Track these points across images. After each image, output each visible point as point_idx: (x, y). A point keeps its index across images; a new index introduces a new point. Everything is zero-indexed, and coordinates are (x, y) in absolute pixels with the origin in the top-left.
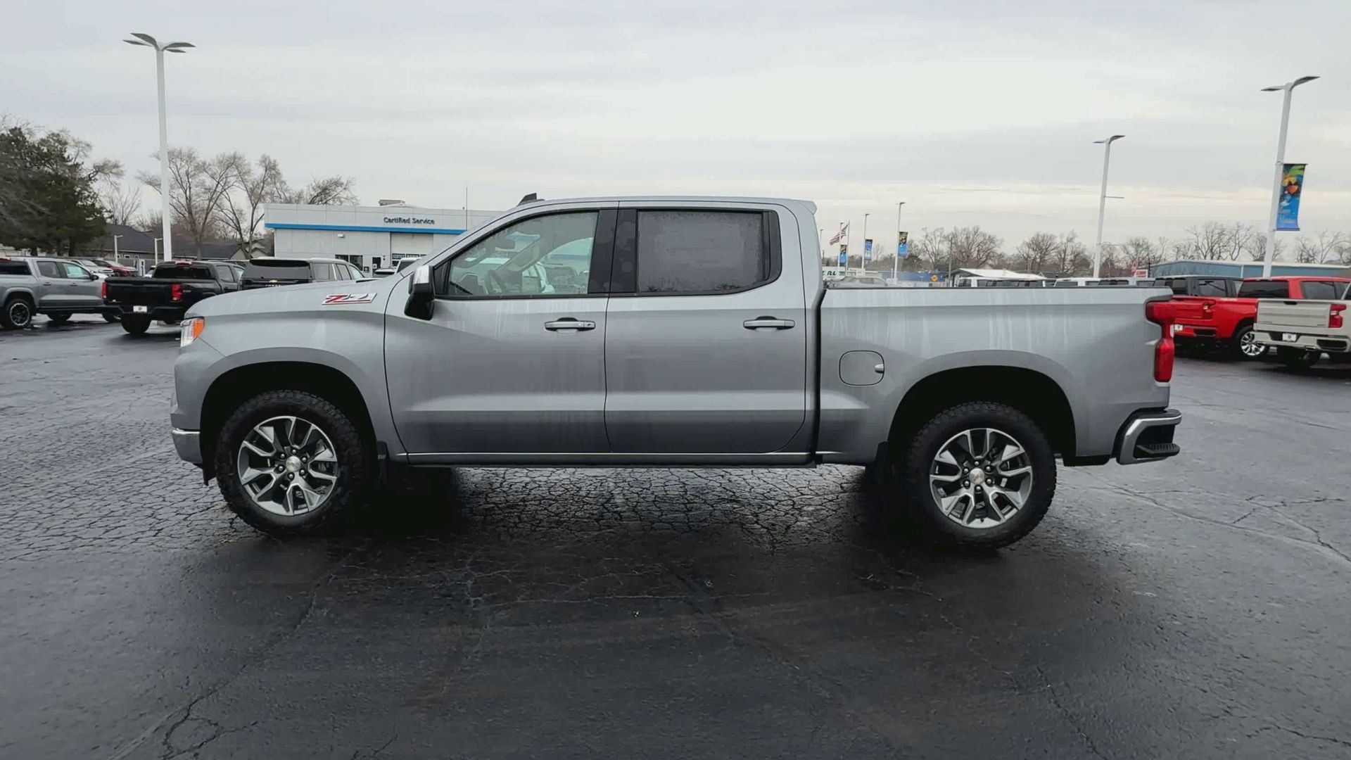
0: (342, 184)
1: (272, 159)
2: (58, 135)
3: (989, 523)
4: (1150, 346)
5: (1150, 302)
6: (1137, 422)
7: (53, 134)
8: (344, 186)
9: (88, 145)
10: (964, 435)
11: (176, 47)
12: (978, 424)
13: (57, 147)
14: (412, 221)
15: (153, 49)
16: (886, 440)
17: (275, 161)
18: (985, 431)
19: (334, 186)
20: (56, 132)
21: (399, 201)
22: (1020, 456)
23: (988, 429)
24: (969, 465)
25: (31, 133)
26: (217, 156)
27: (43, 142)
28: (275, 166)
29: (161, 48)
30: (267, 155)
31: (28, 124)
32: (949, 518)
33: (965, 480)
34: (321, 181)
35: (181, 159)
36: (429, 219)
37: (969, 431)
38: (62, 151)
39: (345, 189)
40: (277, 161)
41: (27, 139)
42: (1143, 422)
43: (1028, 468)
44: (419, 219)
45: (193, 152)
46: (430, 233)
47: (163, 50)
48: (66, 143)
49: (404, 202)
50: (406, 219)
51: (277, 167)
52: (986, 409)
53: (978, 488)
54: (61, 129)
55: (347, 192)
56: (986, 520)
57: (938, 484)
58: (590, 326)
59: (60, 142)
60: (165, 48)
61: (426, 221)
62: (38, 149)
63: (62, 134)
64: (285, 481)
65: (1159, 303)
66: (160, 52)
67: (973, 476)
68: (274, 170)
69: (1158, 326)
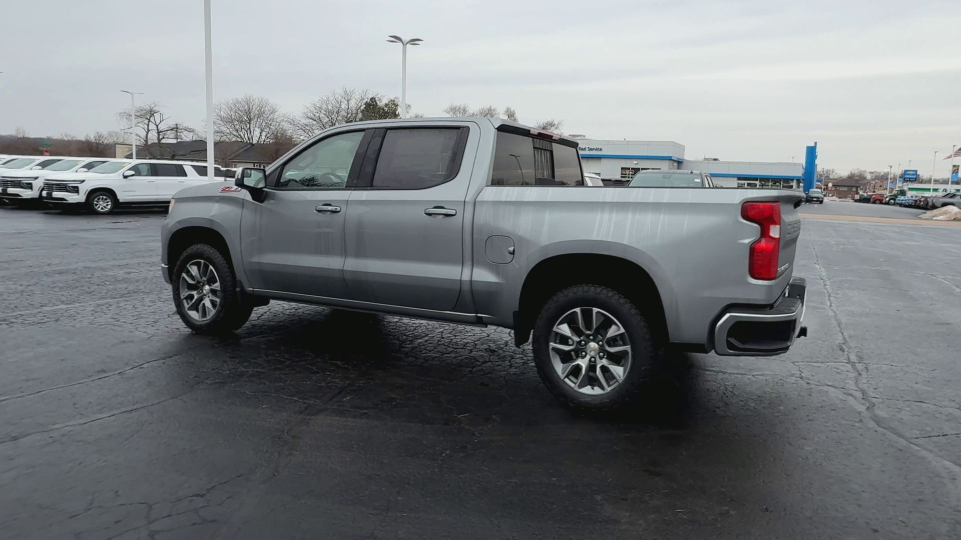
0: (555, 125)
1: (512, 109)
2: (394, 101)
3: (597, 391)
4: (744, 244)
5: (745, 203)
6: (727, 315)
7: (391, 100)
8: (555, 127)
9: (409, 106)
10: (575, 312)
11: (414, 41)
12: (587, 303)
13: (393, 108)
14: (587, 149)
15: (401, 44)
16: (517, 310)
17: (514, 111)
18: (592, 310)
19: (550, 127)
20: (393, 99)
21: (581, 136)
22: (622, 335)
23: (594, 308)
24: (586, 339)
25: (380, 100)
26: (479, 109)
27: (386, 105)
28: (514, 114)
29: (405, 43)
30: (510, 107)
31: (377, 95)
32: (565, 382)
33: (579, 352)
34: (542, 123)
35: (460, 112)
36: (598, 147)
37: (579, 308)
38: (396, 110)
39: (556, 128)
40: (515, 111)
41: (378, 104)
42: (731, 316)
43: (628, 348)
44: (592, 148)
45: (466, 108)
46: (599, 158)
47: (406, 44)
48: (397, 105)
49: (584, 136)
50: (584, 148)
51: (515, 115)
52: (592, 291)
53: (593, 359)
54: (395, 97)
55: (558, 130)
56: (596, 388)
57: (556, 350)
58: (337, 210)
59: (394, 104)
60: (407, 43)
61: (597, 149)
62: (383, 109)
63: (396, 100)
64: (201, 299)
65: (754, 204)
66: (405, 46)
67: (590, 347)
68: (513, 117)
69: (755, 225)
